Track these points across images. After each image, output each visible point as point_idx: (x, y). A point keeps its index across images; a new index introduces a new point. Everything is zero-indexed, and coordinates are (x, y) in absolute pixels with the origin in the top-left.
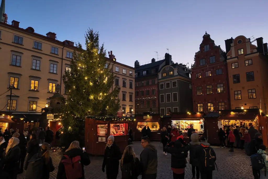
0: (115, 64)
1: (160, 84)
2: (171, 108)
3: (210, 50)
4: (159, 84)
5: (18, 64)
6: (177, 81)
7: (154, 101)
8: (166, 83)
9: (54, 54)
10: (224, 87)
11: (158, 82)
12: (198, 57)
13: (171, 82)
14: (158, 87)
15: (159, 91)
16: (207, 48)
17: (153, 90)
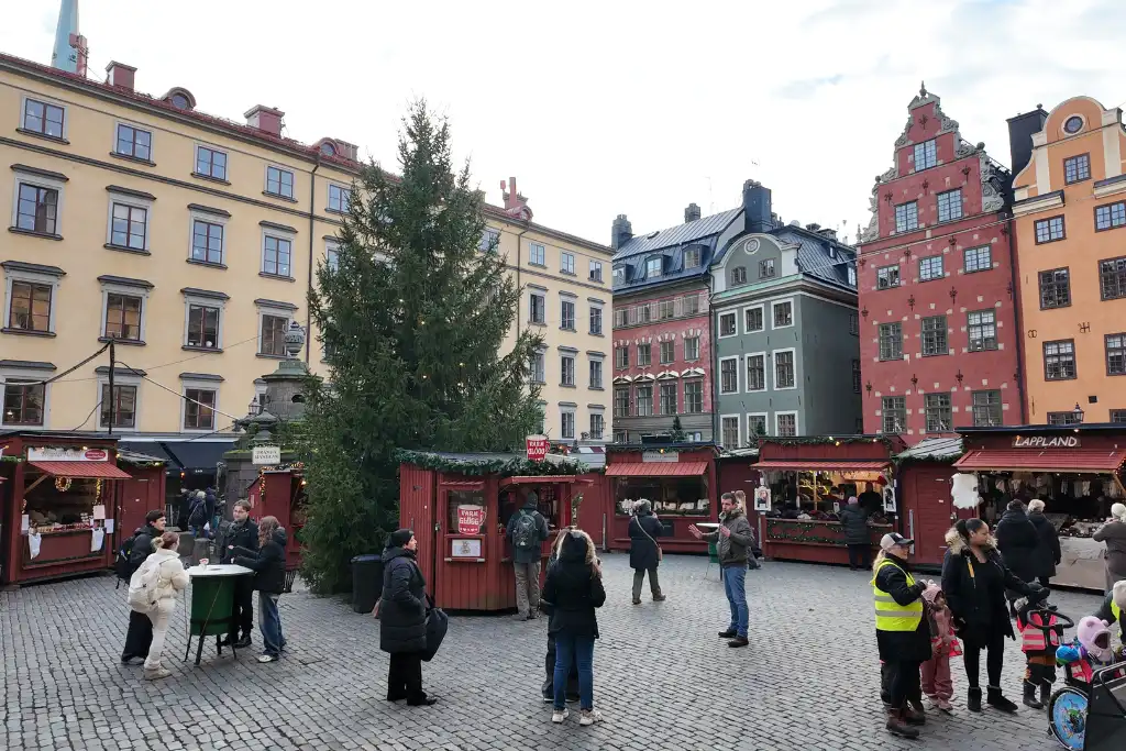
0: (527, 234)
1: (720, 314)
2: (766, 414)
3: (940, 162)
4: (716, 314)
5: (136, 243)
6: (791, 300)
7: (695, 384)
8: (745, 309)
9: (279, 196)
10: (1000, 324)
11: (712, 307)
12: (886, 194)
13: (767, 304)
14: (712, 328)
15: (714, 345)
16: (926, 156)
17: (691, 341)
